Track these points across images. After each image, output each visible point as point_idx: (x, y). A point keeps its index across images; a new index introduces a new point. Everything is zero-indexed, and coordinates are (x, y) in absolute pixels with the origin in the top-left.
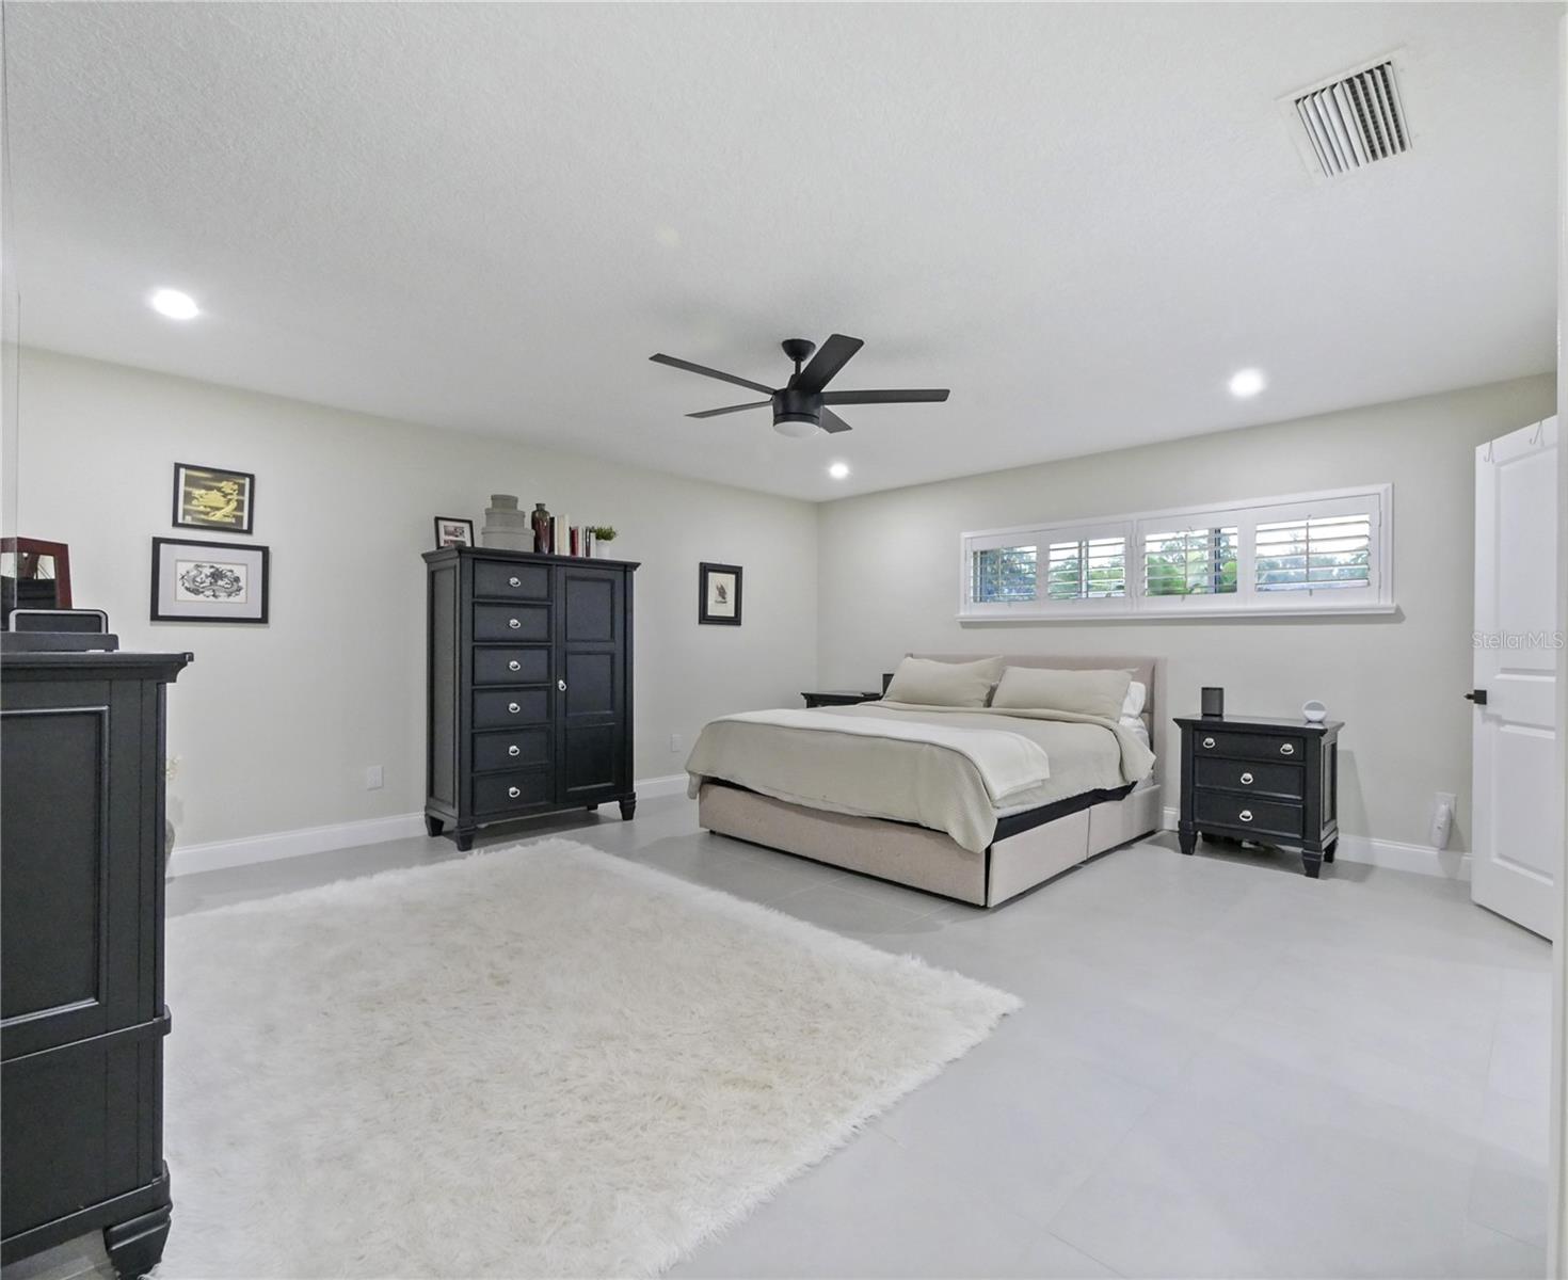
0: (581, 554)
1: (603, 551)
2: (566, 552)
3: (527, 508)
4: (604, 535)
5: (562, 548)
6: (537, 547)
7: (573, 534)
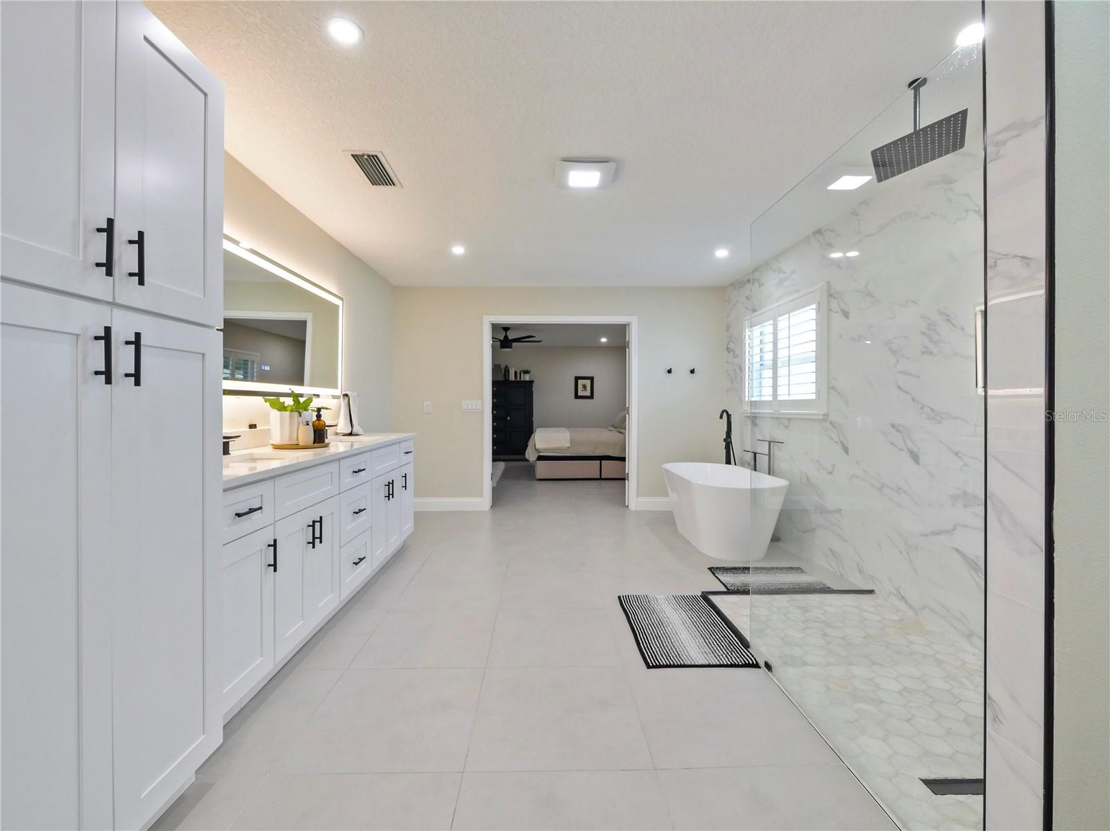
0: (518, 379)
1: (527, 378)
2: (513, 379)
3: (503, 367)
4: (527, 372)
5: (512, 378)
6: (505, 378)
7: (516, 373)
